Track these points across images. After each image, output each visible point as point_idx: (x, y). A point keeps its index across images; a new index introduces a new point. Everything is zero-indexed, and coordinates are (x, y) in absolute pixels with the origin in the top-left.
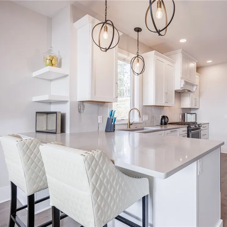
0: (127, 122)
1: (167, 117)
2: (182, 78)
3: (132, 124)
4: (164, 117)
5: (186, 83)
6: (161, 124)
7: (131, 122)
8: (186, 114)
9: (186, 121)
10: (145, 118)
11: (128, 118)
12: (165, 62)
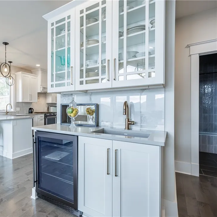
0: (6, 111)
1: (32, 108)
2: (41, 85)
3: (8, 112)
4: (30, 109)
5: (44, 88)
6: (29, 113)
7: (8, 111)
8: (50, 107)
9: (50, 112)
10: (18, 109)
11: (6, 109)
12: (29, 77)
